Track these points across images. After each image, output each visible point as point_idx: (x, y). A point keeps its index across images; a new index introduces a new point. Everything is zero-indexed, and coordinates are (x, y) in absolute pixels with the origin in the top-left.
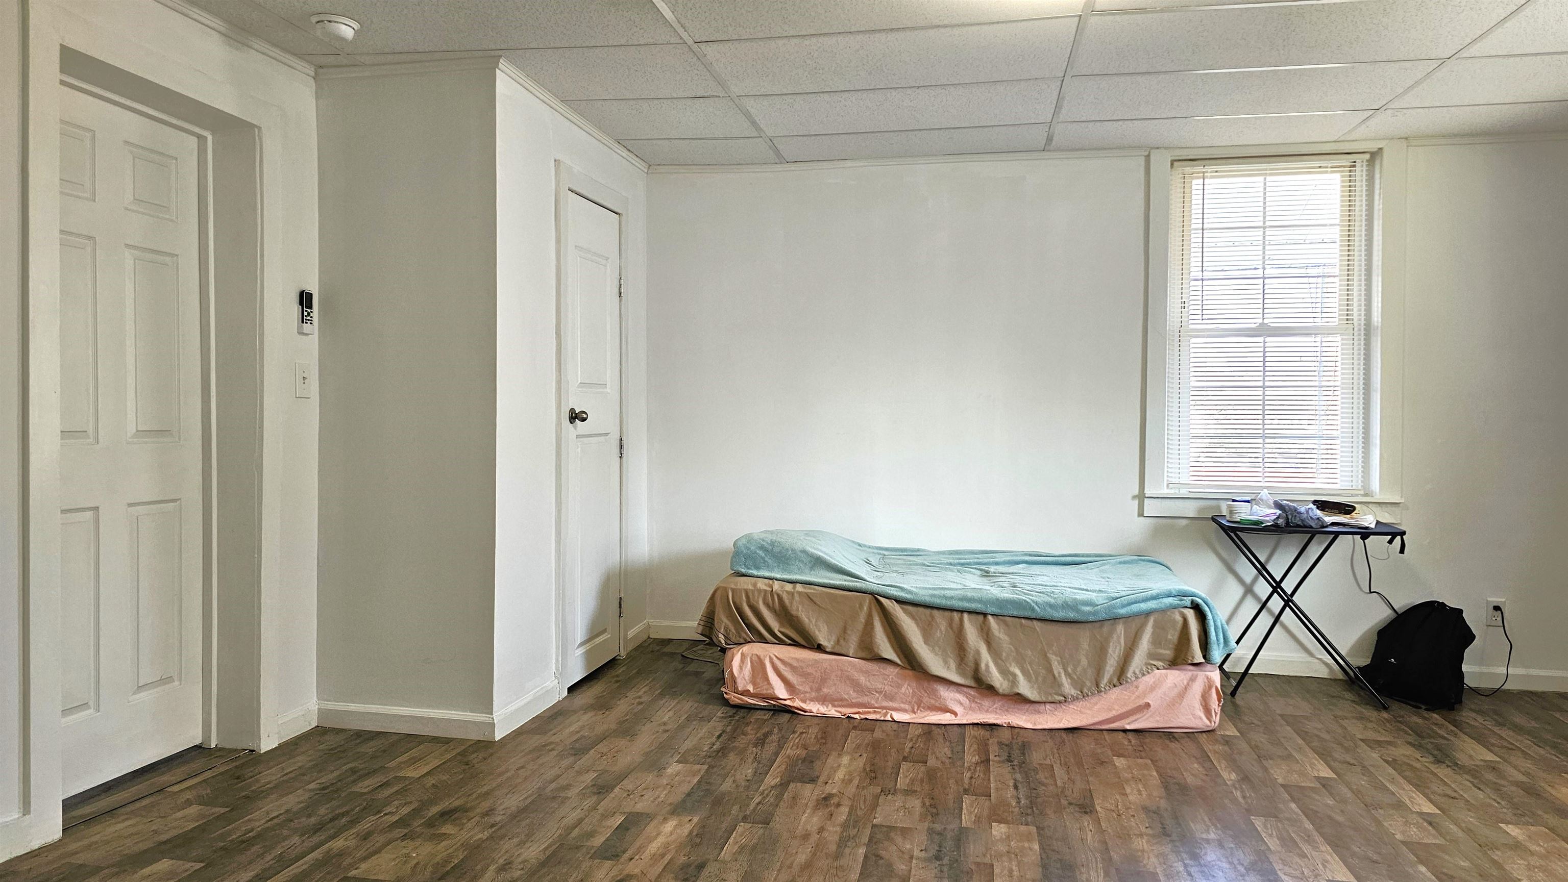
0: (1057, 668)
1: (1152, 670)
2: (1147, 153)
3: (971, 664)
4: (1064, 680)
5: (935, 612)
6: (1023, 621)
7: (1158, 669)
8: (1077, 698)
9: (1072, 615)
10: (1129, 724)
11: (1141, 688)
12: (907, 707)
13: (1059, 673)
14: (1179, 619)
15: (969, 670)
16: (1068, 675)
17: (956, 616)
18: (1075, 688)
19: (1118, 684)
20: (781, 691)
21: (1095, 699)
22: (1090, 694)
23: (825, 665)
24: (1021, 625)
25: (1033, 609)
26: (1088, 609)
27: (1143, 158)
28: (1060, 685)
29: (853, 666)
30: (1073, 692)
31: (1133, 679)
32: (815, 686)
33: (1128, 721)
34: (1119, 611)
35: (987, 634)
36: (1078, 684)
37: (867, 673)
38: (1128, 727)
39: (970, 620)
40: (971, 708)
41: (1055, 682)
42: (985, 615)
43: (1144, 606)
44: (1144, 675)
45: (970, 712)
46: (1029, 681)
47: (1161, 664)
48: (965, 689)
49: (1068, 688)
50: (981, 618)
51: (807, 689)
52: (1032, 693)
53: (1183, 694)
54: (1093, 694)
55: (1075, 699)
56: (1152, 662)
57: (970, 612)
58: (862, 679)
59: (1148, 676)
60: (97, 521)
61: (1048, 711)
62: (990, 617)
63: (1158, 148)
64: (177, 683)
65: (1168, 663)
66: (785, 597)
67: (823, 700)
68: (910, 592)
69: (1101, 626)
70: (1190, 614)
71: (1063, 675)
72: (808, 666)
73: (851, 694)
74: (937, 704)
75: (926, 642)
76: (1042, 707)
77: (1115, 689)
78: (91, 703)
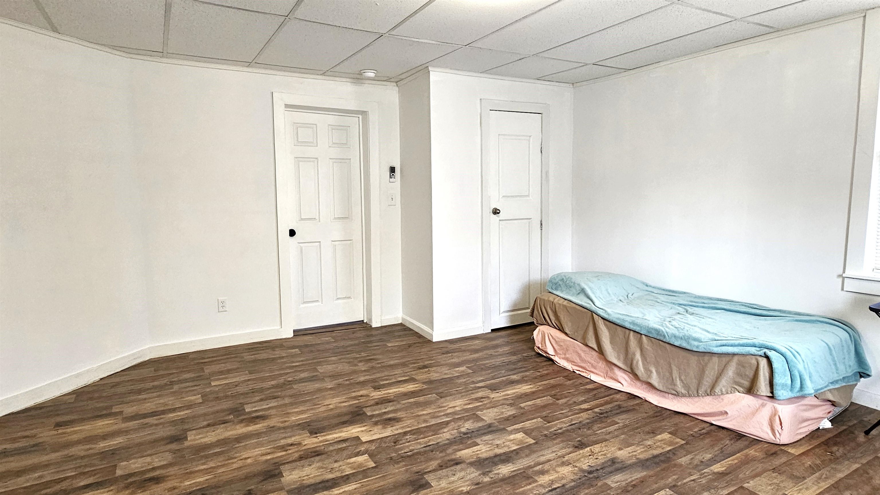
0: (675, 374)
1: (734, 392)
2: (864, 14)
3: (630, 360)
4: (678, 382)
5: (618, 327)
6: (661, 342)
7: (739, 392)
8: (685, 396)
9: (684, 345)
10: (714, 421)
11: (726, 401)
12: (602, 374)
13: (676, 378)
14: (754, 362)
15: (629, 362)
16: (681, 380)
17: (627, 331)
18: (685, 390)
19: (710, 394)
20: (551, 351)
21: (696, 399)
22: (692, 395)
23: (568, 343)
24: (659, 343)
25: (664, 336)
26: (696, 343)
27: (862, 18)
28: (675, 385)
29: (579, 346)
30: (683, 391)
31: (720, 394)
32: (564, 352)
33: (714, 418)
34: (713, 348)
35: (641, 345)
36: (686, 387)
37: (584, 351)
38: (714, 423)
39: (634, 335)
40: (631, 384)
41: (673, 383)
42: (641, 334)
43: (730, 350)
44: (727, 393)
45: (630, 386)
46: (659, 377)
47: (742, 389)
48: (628, 373)
49: (680, 388)
50: (639, 336)
51: (561, 353)
52: (659, 385)
53: (754, 413)
54: (694, 396)
55: (684, 396)
56: (736, 387)
57: (634, 331)
58: (583, 355)
59: (731, 394)
60: (320, 246)
61: (670, 399)
62: (643, 336)
63: (873, 8)
64: (353, 299)
65: (746, 390)
66: (557, 306)
67: (567, 360)
68: (608, 314)
69: (704, 356)
70: (763, 362)
71: (678, 379)
72: (561, 342)
73: (578, 360)
74: (614, 377)
75: (611, 343)
76: (667, 395)
77: (708, 396)
78: (320, 300)
